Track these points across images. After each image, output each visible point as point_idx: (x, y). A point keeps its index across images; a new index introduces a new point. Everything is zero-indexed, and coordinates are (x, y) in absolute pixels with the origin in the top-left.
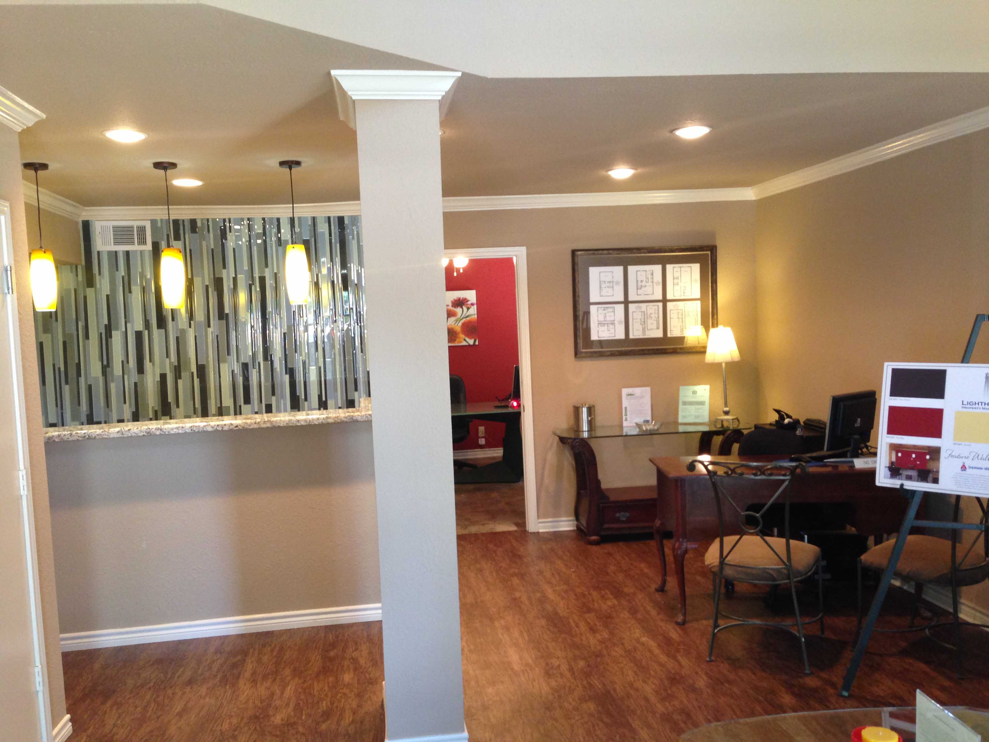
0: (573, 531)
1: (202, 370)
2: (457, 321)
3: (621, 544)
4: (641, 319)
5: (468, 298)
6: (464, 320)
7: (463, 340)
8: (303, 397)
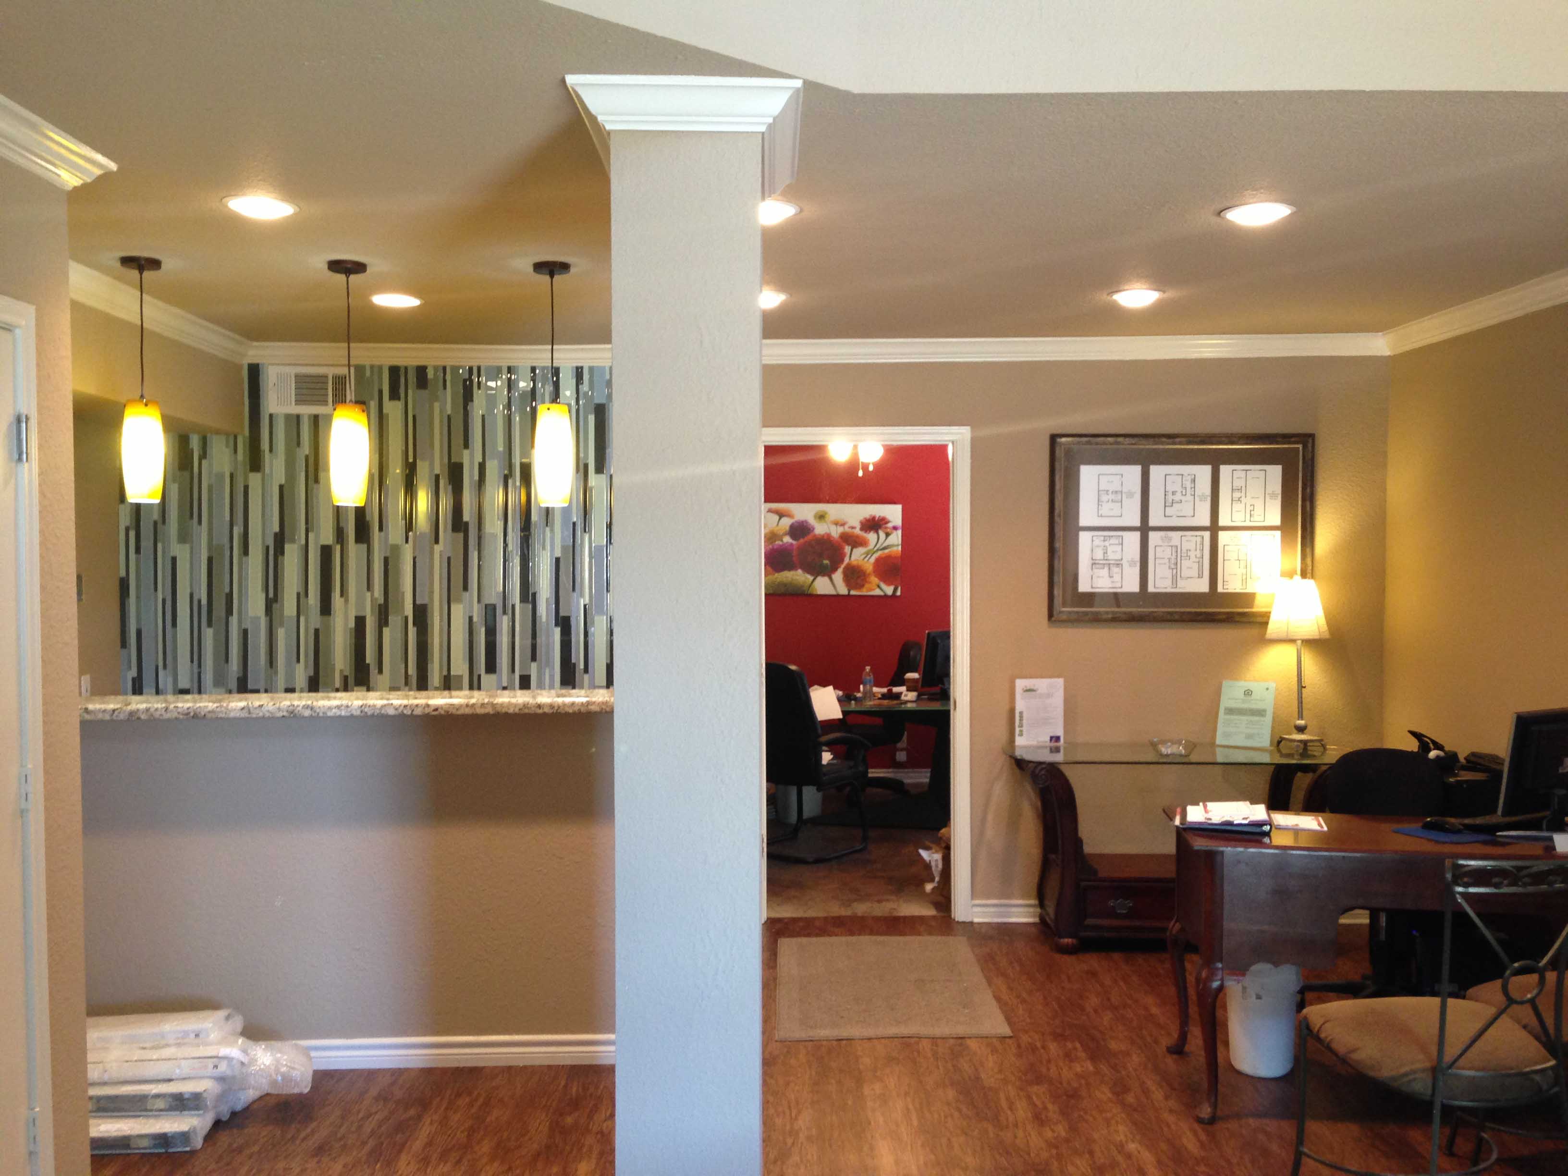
0: (1034, 924)
1: (421, 614)
2: (868, 555)
3: (1116, 956)
4: (1169, 559)
5: (889, 517)
6: (880, 553)
7: (876, 587)
8: (582, 666)
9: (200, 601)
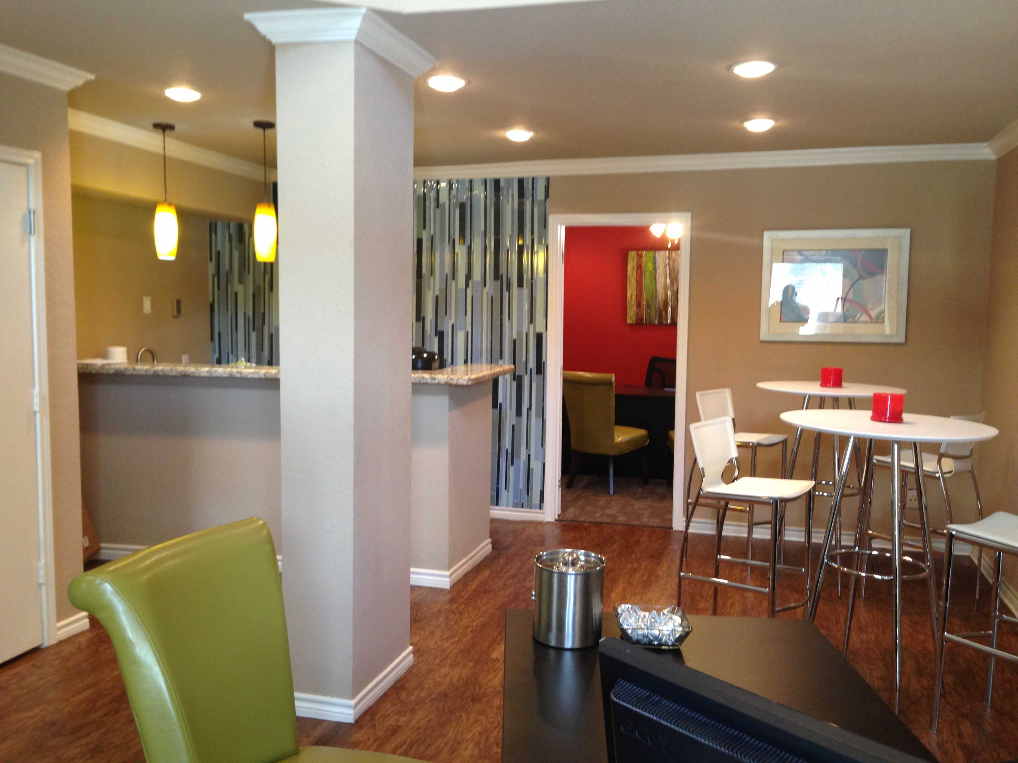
9: (249, 317)
